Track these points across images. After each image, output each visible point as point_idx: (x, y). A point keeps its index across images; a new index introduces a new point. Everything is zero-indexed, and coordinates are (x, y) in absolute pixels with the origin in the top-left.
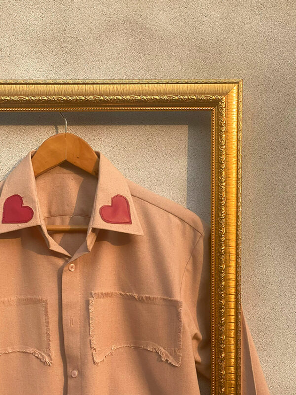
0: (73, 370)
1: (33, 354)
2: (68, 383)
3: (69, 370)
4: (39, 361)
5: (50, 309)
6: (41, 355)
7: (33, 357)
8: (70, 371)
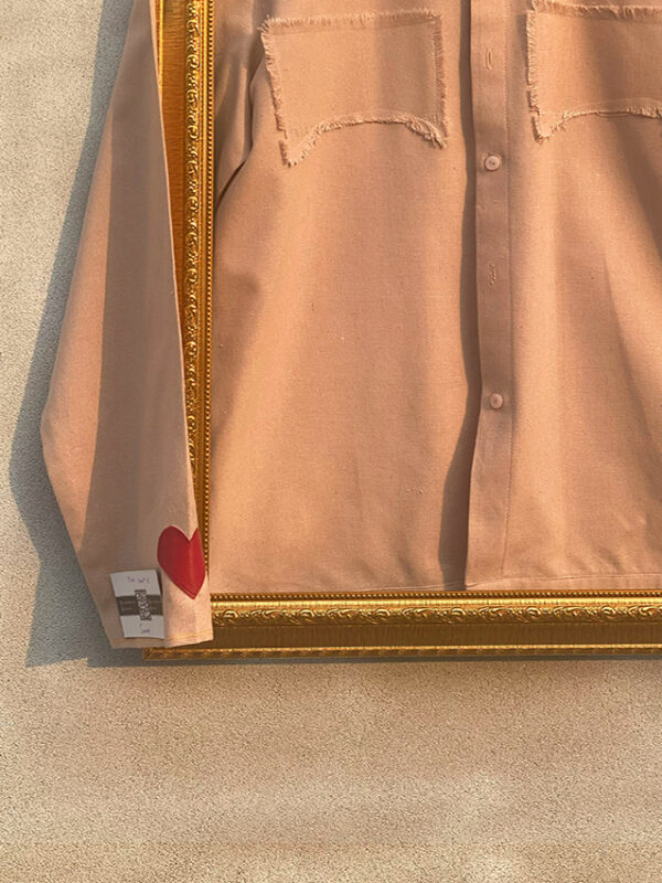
0: (490, 155)
1: (407, 125)
2: (478, 183)
3: (482, 156)
4: (419, 139)
5: (444, 34)
6: (425, 125)
7: (407, 132)
8: (483, 158)
